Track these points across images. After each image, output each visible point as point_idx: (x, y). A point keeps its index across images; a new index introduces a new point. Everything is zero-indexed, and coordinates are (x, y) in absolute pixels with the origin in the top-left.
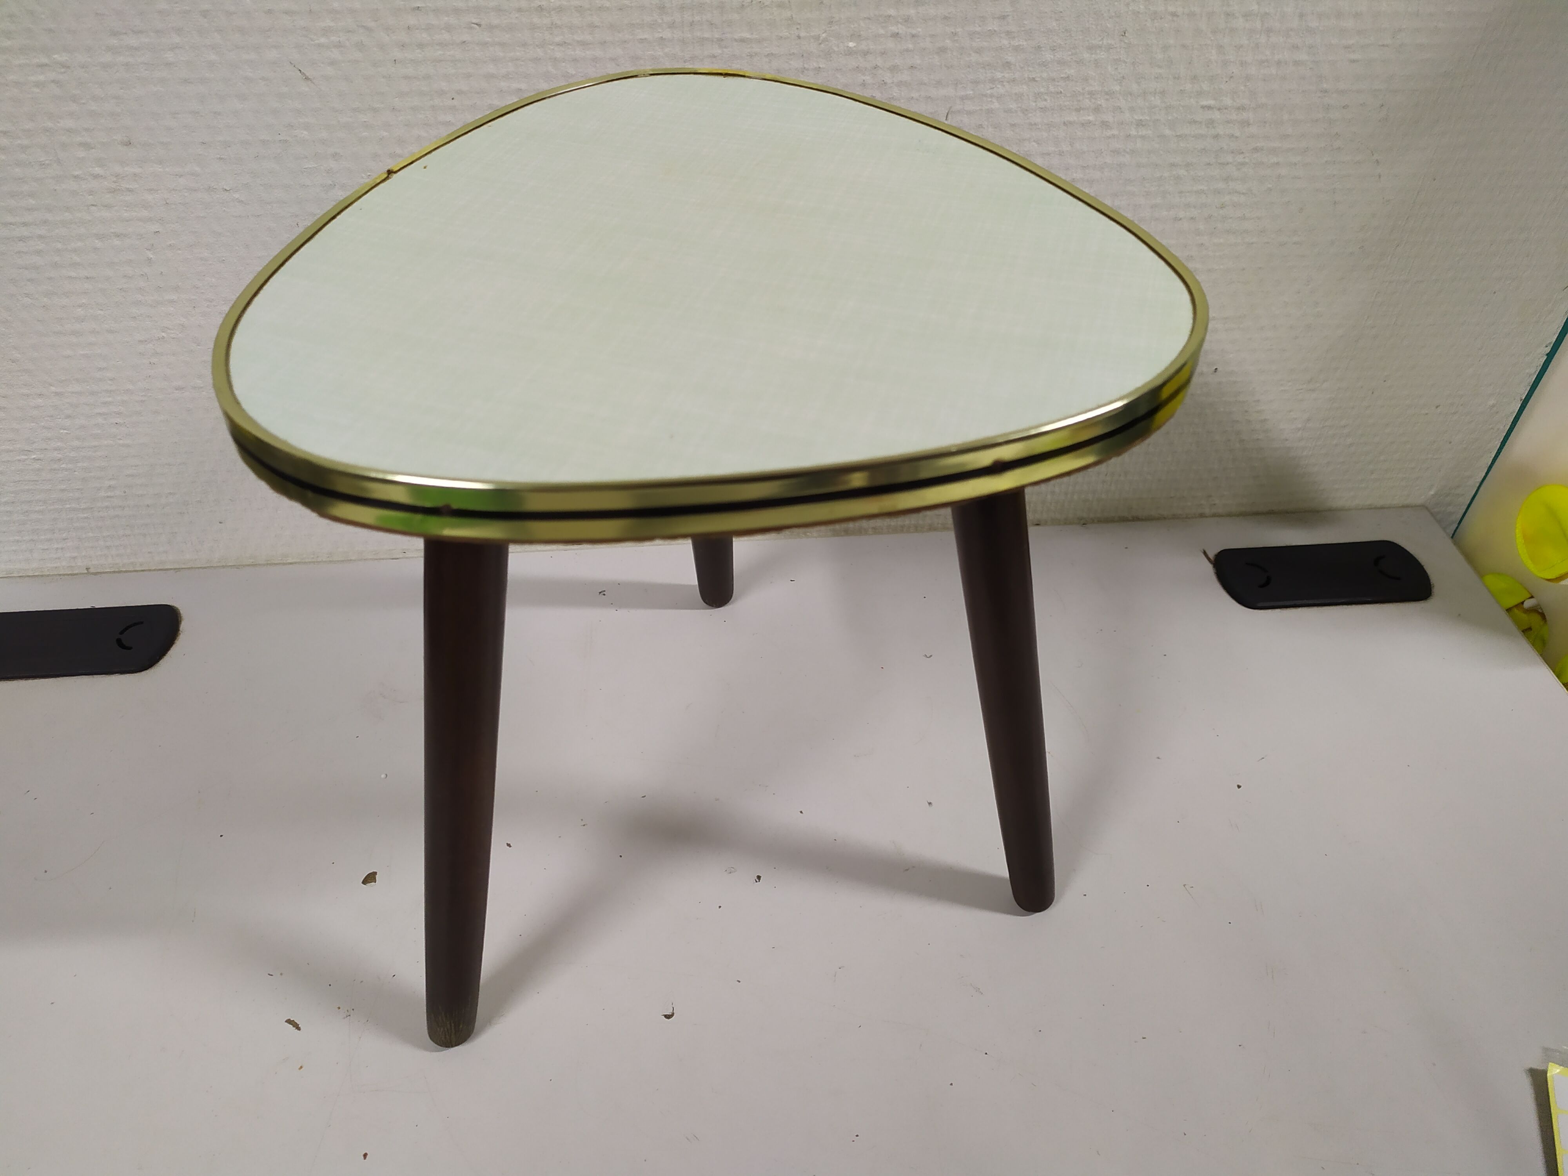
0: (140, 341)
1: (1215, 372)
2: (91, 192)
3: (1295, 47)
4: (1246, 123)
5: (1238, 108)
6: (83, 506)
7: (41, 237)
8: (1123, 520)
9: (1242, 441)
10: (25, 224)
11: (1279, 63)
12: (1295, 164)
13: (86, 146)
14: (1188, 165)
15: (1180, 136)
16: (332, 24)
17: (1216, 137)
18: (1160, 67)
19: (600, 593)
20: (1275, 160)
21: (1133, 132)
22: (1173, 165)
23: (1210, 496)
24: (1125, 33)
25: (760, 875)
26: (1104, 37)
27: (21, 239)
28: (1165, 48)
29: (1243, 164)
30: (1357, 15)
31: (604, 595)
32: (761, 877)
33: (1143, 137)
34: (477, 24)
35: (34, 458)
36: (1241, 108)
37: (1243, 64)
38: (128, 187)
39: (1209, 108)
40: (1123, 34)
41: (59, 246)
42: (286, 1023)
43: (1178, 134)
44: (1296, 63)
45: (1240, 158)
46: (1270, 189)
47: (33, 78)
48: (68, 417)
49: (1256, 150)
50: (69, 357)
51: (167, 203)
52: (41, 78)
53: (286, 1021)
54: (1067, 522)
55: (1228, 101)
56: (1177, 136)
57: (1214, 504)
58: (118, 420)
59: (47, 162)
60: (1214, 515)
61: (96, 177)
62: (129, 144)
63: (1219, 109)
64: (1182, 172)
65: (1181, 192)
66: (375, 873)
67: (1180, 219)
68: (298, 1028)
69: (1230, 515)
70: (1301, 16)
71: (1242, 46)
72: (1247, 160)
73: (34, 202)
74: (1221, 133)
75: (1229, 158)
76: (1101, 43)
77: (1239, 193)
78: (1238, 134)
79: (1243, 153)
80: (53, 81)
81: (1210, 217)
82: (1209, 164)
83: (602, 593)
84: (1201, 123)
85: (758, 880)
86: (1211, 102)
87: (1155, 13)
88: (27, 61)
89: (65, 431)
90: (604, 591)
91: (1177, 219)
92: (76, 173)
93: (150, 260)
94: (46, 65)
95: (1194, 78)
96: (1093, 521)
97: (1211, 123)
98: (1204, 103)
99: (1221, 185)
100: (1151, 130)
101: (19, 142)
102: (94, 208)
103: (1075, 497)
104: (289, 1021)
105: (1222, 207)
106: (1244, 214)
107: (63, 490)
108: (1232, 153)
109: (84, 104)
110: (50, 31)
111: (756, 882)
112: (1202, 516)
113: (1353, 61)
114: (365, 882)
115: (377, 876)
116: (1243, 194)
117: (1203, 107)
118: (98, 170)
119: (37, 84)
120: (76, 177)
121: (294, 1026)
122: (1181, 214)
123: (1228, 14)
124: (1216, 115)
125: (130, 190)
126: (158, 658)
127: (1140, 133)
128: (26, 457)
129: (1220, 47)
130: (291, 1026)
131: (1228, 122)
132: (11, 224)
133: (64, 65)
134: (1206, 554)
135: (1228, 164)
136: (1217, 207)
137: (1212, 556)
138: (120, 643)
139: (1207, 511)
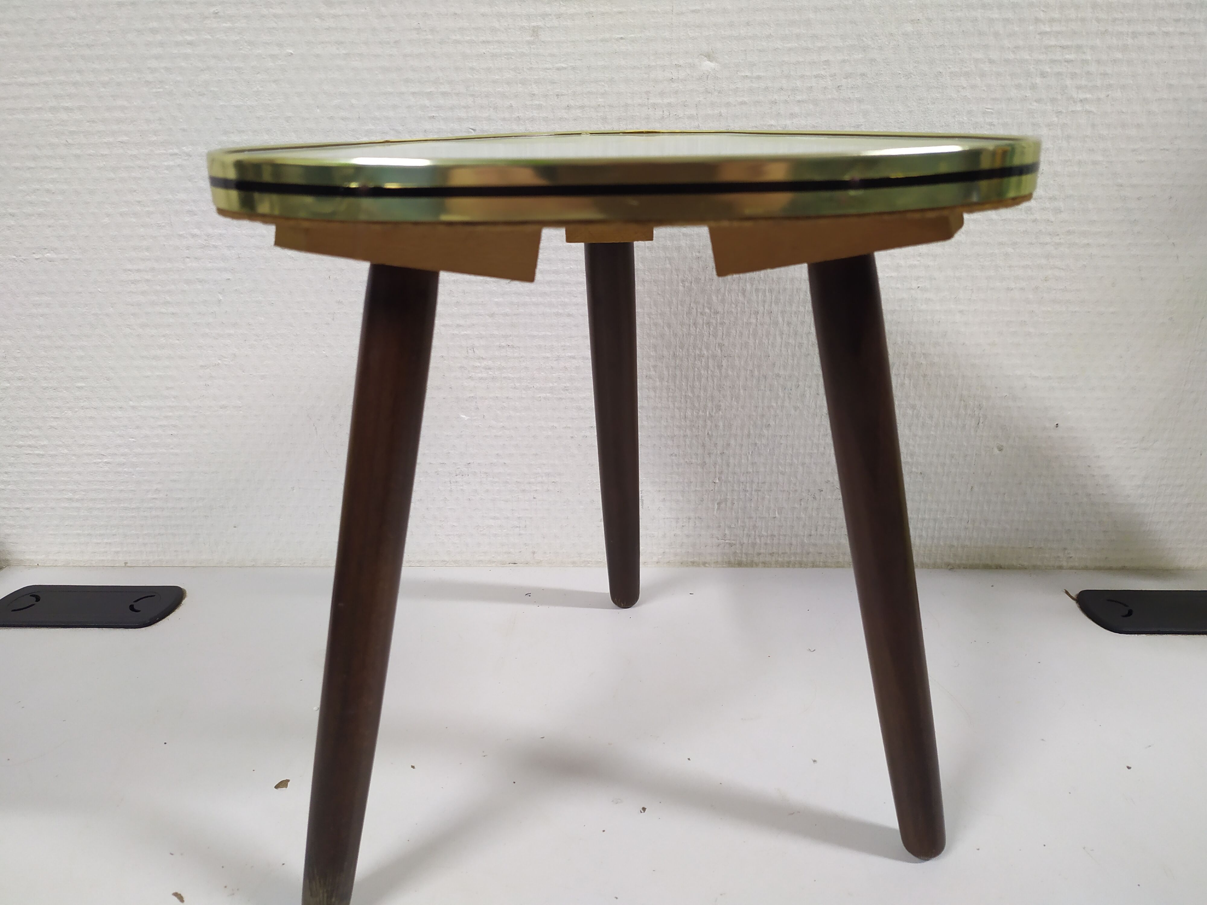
0: (202, 366)
1: (1057, 427)
2: (188, 248)
3: (1092, 150)
4: (1058, 211)
5: (1050, 198)
6: (134, 506)
7: (148, 281)
8: (987, 567)
9: (1088, 495)
10: (138, 271)
11: (1080, 163)
12: (1104, 245)
13: (191, 213)
14: (1015, 244)
15: (1005, 220)
16: (373, 127)
17: (1035, 221)
19: (526, 594)
20: (1086, 241)
22: (1001, 244)
23: (1065, 549)
25: (645, 807)
27: (134, 282)
29: (1060, 244)
30: (1139, 126)
31: (530, 596)
32: (646, 809)
34: (473, 129)
35: (106, 461)
36: (1053, 199)
38: (214, 244)
41: (158, 288)
42: (172, 895)
43: (1003, 218)
44: (1095, 163)
45: (1056, 239)
46: (1085, 266)
47: (165, 164)
48: (138, 427)
49: (1069, 232)
50: (148, 377)
51: (239, 257)
52: (171, 163)
54: (935, 566)
56: (1002, 220)
57: (1071, 557)
58: (174, 432)
59: (163, 224)
60: (1072, 568)
61: (194, 236)
64: (1010, 250)
65: (1010, 267)
66: (288, 781)
67: (1012, 289)
68: (182, 901)
69: (1086, 568)
70: (1093, 126)
72: (1062, 241)
73: (148, 254)
74: (1038, 218)
75: (1048, 239)
77: (1059, 269)
78: (1053, 219)
79: (1058, 235)
80: (179, 165)
81: (1037, 288)
82: (1031, 244)
83: (528, 595)
85: (642, 811)
87: (977, 123)
88: (165, 152)
89: (133, 440)
90: (530, 594)
91: (1009, 289)
92: (181, 233)
93: (220, 301)
94: (176, 154)
96: (959, 567)
99: (1043, 261)
101: (147, 209)
102: (188, 260)
103: (942, 543)
104: (176, 894)
105: (1046, 279)
106: (1065, 287)
107: (121, 491)
108: (1050, 234)
109: (196, 182)
110: (184, 130)
111: (641, 812)
112: (1060, 568)
113: (1141, 162)
114: (277, 787)
116: (1062, 269)
118: (196, 231)
119: (168, 168)
120: (180, 236)
121: (179, 899)
122: (1013, 285)
123: (1034, 124)
125: (215, 247)
126: (159, 619)
128: (100, 461)
130: (176, 898)
131: (1043, 209)
132: (129, 270)
133: (189, 155)
134: (1067, 593)
135: (1047, 244)
136: (1042, 280)
137: (1074, 595)
138: (132, 608)
139: (1064, 564)
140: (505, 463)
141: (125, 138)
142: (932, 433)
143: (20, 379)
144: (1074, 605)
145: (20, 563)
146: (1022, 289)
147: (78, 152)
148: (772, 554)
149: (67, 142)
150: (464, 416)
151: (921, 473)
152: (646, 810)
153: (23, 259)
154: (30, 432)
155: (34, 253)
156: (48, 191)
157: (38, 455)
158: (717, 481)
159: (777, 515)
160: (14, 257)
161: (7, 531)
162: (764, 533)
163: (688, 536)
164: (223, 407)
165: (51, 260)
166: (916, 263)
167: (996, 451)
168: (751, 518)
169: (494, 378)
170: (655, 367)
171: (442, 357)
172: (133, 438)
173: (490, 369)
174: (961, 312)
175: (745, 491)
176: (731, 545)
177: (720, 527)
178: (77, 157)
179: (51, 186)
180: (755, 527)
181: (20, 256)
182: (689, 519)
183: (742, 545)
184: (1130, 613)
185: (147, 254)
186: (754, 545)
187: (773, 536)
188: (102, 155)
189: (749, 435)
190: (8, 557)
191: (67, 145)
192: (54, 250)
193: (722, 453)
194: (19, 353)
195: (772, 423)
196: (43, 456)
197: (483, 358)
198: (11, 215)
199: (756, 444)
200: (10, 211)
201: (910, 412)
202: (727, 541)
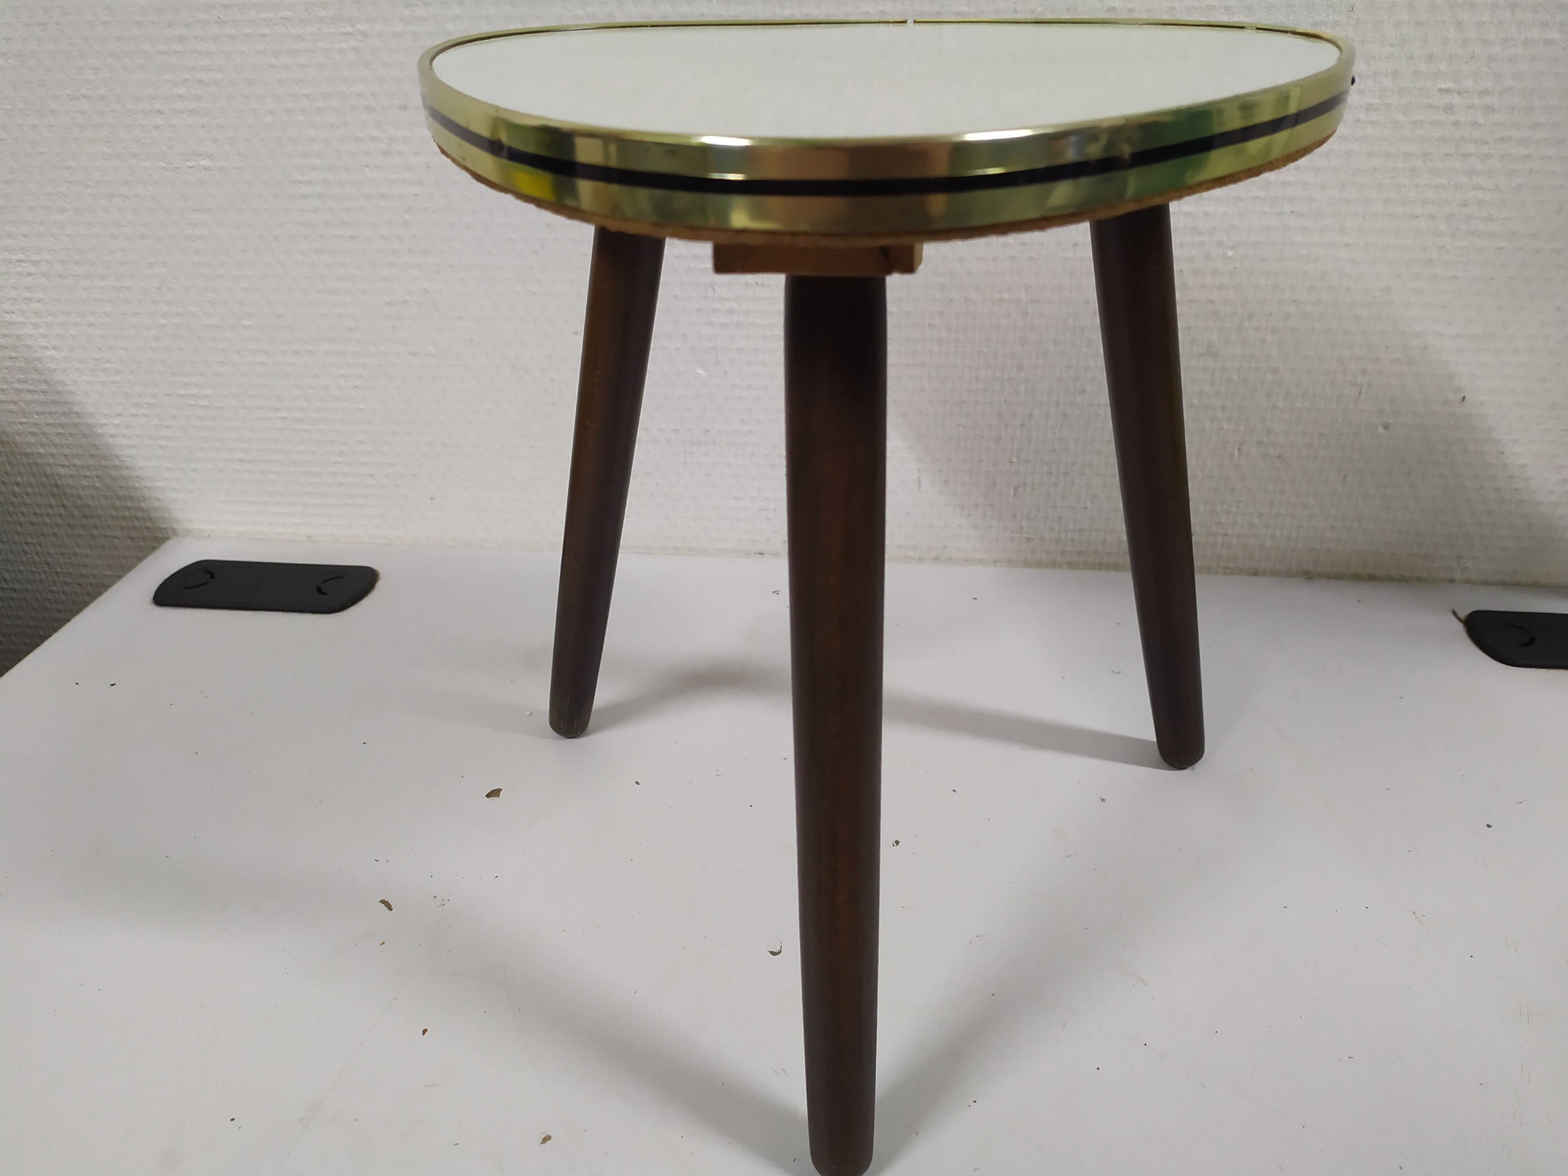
0: (388, 304)
1: (1463, 400)
2: (367, 154)
3: (1545, 25)
4: (1489, 109)
5: (1481, 92)
7: (320, 196)
8: (1356, 577)
9: (1498, 490)
10: (309, 183)
11: (1526, 42)
12: (1550, 157)
13: (369, 109)
14: (1425, 155)
15: (1415, 122)
17: (1456, 124)
18: (1391, 46)
19: (774, 592)
20: (1524, 151)
21: (1363, 117)
22: (1407, 155)
23: (1461, 558)
24: (1353, 9)
25: (899, 840)
26: (1330, 13)
27: (305, 197)
28: (1398, 25)
29: (1489, 156)
31: (778, 594)
33: (1374, 123)
35: (281, 416)
36: (1484, 92)
37: (1485, 42)
39: (1448, 91)
40: (1351, 10)
41: (334, 205)
42: (380, 903)
44: (1548, 42)
45: (1484, 149)
46: (1521, 186)
47: (337, 46)
48: (316, 376)
49: (1502, 140)
50: (325, 315)
52: (344, 45)
53: (380, 901)
54: (1289, 574)
55: (1469, 84)
56: (1412, 122)
57: (1467, 568)
58: (358, 383)
59: (337, 124)
60: (1467, 582)
61: (374, 139)
62: (404, 108)
63: (1459, 93)
64: (1418, 163)
65: (1417, 186)
66: (500, 790)
67: (1417, 217)
68: (390, 909)
69: (1485, 583)
71: (1483, 23)
72: (1492, 151)
74: (1462, 119)
75: (1472, 149)
76: (1326, 19)
77: (1484, 189)
78: (1481, 120)
79: (1487, 143)
80: (353, 49)
81: (1451, 215)
82: (1449, 155)
83: (776, 593)
84: (1438, 108)
85: (895, 844)
86: (1450, 85)
88: (335, 30)
90: (779, 591)
91: (1414, 216)
92: (359, 135)
93: (407, 222)
94: (350, 34)
95: (1431, 58)
96: (1320, 576)
97: (1449, 109)
98: (1443, 86)
99: (1463, 179)
100: (1382, 115)
101: (317, 105)
102: (367, 169)
103: (1300, 545)
104: (383, 902)
105: (1465, 204)
106: (1491, 214)
107: (300, 452)
108: (1475, 142)
109: (374, 70)
112: (1452, 581)
114: (488, 796)
115: (501, 792)
116: (1489, 190)
117: (1441, 90)
118: (376, 133)
119: (341, 51)
120: (358, 138)
121: (386, 906)
122: (1419, 211)
124: (1456, 99)
125: (399, 153)
126: (349, 604)
127: (1370, 118)
128: (274, 415)
129: (1459, 25)
130: (384, 906)
131: (1469, 107)
132: (299, 182)
133: (364, 34)
134: (1454, 613)
135: (1470, 155)
136: (1458, 205)
137: (1463, 614)
138: (319, 590)
139: (1458, 576)
140: (751, 432)
141: (288, 14)
142: (1298, 404)
143: (178, 314)
144: (1460, 628)
145: (189, 532)
146: (1432, 217)
147: (233, 31)
148: (1080, 553)
149: (218, 19)
150: (700, 372)
151: (1279, 457)
152: (900, 843)
153: (175, 167)
154: (193, 380)
155: (187, 160)
156: (200, 82)
157: (202, 407)
158: (1015, 460)
159: (1089, 505)
160: (164, 165)
161: (173, 495)
162: (1071, 527)
163: (975, 527)
164: (414, 354)
165: (206, 169)
166: (1292, 179)
167: (1381, 430)
168: (1055, 507)
169: (738, 325)
170: (941, 313)
171: (675, 296)
172: (310, 389)
173: (733, 312)
174: (1347, 245)
175: (1050, 473)
176: (1029, 540)
177: (1015, 517)
178: (232, 37)
179: (202, 76)
180: (1060, 519)
181: (171, 163)
182: (978, 506)
183: (1043, 540)
184: (1532, 641)
185: (319, 161)
186: (1058, 540)
187: (1082, 530)
188: (262, 36)
189: (1058, 403)
190: (176, 526)
191: (219, 22)
192: (210, 156)
193: (1023, 426)
194: (175, 283)
195: (1088, 388)
196: (208, 407)
197: (724, 299)
198: (158, 112)
199: (1065, 415)
200: (157, 106)
201: (1270, 376)
202: (1024, 535)
